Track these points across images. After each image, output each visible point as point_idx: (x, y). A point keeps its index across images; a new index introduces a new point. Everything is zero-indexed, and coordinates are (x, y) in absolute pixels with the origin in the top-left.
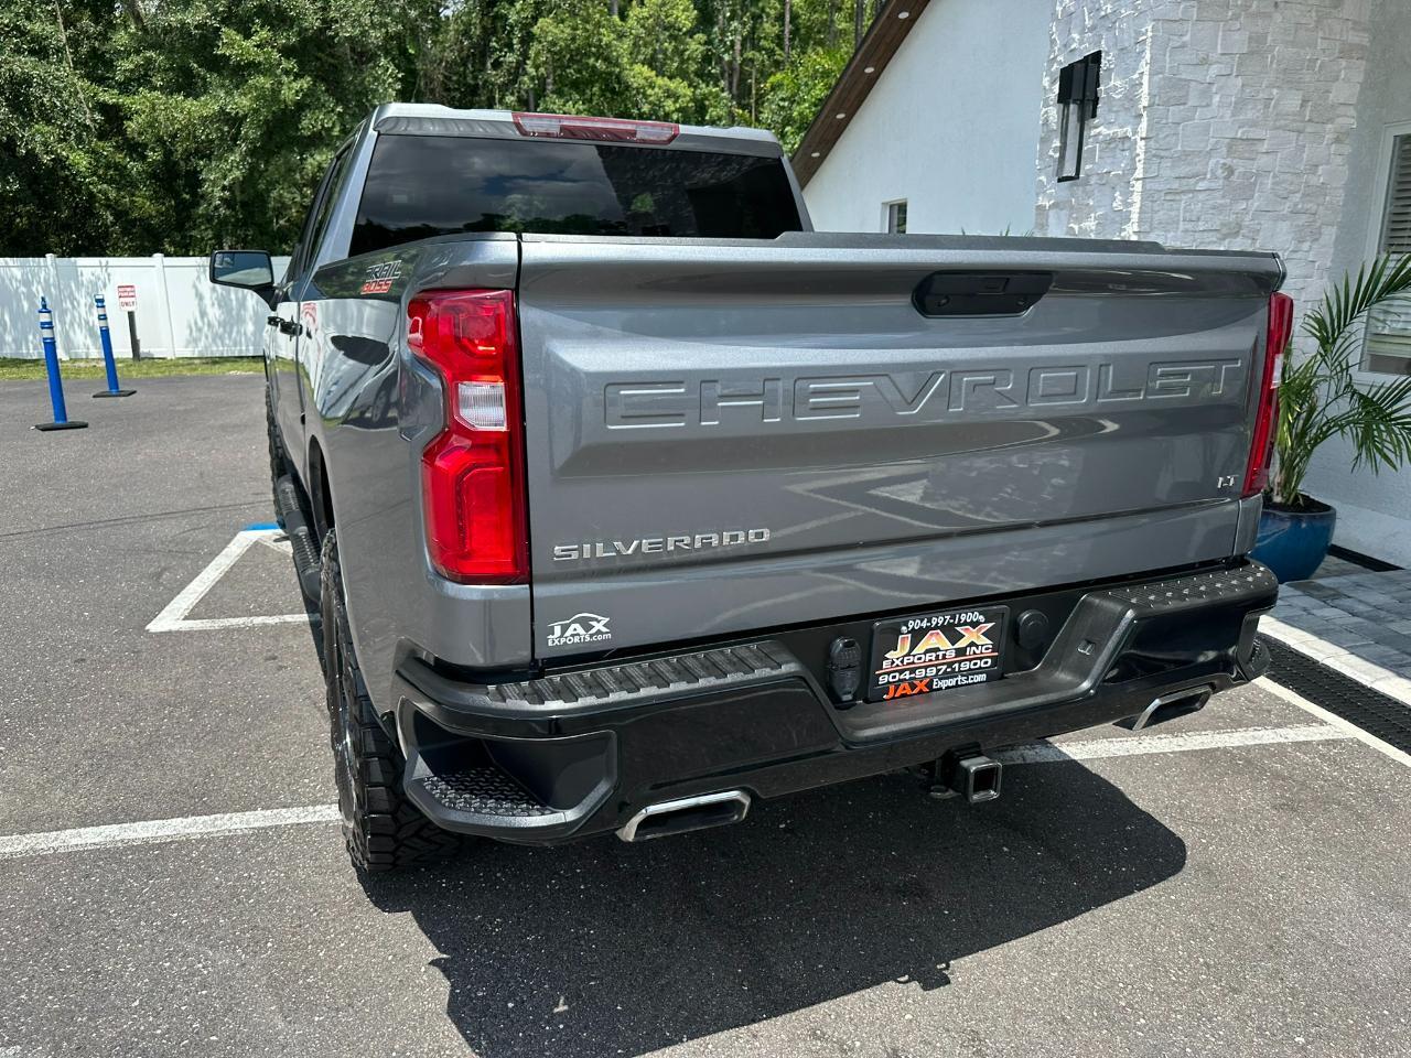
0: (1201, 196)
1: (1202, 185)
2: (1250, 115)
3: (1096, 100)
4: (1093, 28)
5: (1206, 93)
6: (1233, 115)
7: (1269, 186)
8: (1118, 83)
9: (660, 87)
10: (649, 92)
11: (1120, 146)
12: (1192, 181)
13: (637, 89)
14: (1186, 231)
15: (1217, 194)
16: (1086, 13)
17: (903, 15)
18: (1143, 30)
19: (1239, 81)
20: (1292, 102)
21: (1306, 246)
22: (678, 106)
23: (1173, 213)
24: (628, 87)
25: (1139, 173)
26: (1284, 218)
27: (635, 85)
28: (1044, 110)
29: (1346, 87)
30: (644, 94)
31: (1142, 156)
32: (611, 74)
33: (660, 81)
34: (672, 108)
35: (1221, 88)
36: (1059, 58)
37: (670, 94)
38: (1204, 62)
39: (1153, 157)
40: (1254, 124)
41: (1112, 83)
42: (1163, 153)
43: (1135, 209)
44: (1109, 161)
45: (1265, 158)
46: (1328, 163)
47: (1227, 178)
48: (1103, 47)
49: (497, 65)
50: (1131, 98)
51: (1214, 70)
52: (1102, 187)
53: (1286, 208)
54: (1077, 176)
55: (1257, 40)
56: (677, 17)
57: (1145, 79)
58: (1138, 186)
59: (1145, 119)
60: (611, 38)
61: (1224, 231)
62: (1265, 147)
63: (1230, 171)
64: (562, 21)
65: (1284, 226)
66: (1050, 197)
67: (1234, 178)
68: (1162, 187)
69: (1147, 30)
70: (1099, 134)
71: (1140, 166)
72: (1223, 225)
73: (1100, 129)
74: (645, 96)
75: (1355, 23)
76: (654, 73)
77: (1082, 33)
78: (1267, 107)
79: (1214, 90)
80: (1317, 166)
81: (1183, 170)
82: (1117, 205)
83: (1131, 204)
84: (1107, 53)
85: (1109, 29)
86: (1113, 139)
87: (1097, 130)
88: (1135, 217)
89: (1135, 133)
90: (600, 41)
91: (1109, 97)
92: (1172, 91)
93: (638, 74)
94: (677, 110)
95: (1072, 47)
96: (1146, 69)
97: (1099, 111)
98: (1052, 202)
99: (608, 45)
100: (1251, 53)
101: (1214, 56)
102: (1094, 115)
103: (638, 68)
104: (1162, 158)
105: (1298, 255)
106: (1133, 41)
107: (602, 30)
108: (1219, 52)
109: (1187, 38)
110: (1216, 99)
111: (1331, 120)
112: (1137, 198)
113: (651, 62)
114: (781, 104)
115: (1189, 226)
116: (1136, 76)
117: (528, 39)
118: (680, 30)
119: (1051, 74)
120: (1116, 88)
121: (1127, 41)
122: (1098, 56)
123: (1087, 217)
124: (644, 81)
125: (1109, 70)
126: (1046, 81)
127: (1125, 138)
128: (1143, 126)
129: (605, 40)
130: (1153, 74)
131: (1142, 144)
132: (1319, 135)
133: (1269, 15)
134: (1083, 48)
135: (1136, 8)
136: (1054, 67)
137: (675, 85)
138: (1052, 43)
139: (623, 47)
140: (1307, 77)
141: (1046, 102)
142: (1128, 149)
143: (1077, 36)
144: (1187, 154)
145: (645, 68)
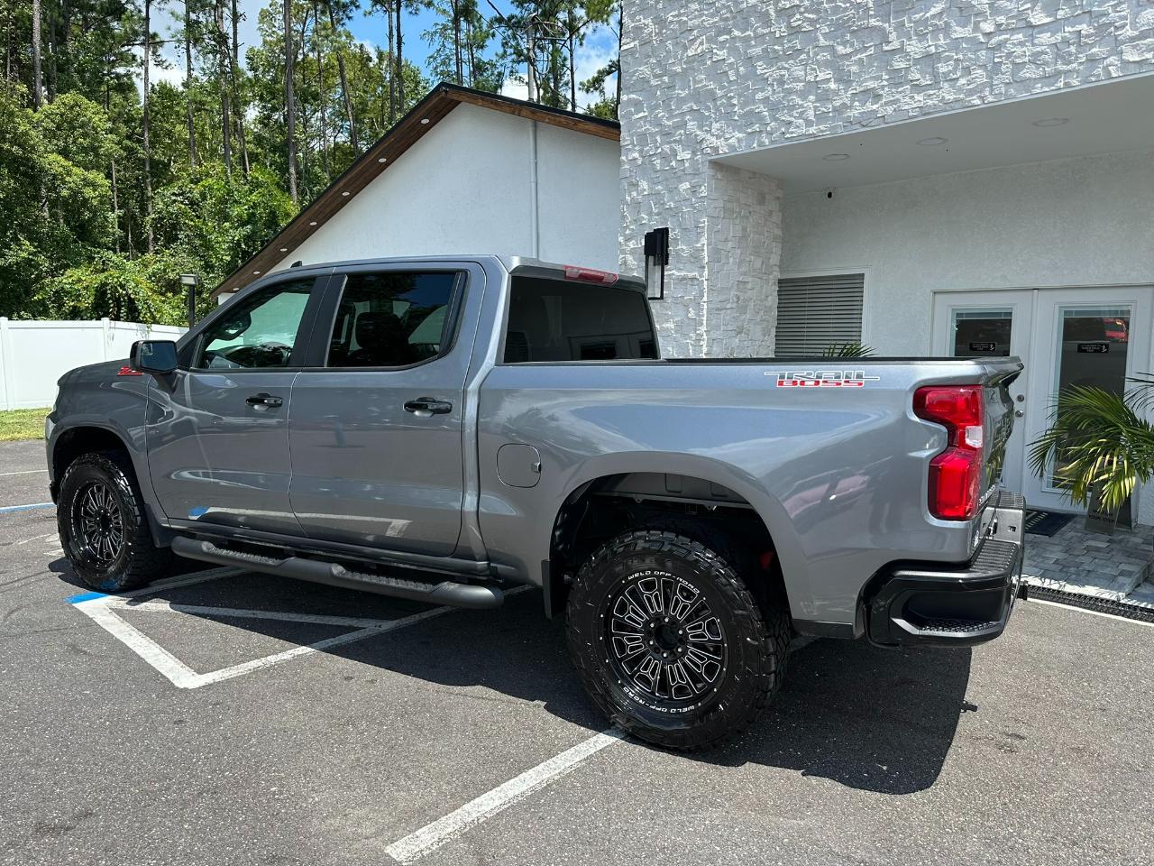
0: (729, 312)
1: (728, 306)
2: (743, 269)
3: (667, 255)
4: (658, 214)
5: (727, 257)
6: (738, 269)
7: (752, 307)
8: (684, 247)
9: (76, 175)
10: (67, 179)
11: (690, 282)
12: (725, 303)
13: (54, 175)
14: (724, 330)
15: (735, 311)
16: (652, 204)
17: (382, 160)
18: (701, 220)
19: (739, 251)
20: (758, 264)
21: (767, 337)
22: (97, 193)
23: (718, 321)
24: (44, 173)
25: (705, 299)
26: (758, 324)
27: (53, 171)
28: (621, 256)
29: (775, 259)
30: (62, 179)
31: (706, 289)
32: (27, 159)
33: (75, 170)
34: (92, 195)
35: (733, 254)
37: (87, 183)
38: (726, 240)
39: (711, 290)
40: (745, 274)
41: (680, 247)
42: (714, 288)
43: (704, 318)
44: (681, 290)
45: (750, 292)
46: (771, 295)
47: (737, 302)
48: (670, 226)
50: (695, 257)
51: (730, 244)
52: (677, 305)
53: (758, 319)
54: (662, 297)
55: (744, 229)
56: (90, 118)
57: (705, 248)
58: (705, 306)
59: (706, 269)
60: (27, 128)
61: (738, 331)
62: (749, 286)
63: (738, 298)
65: (758, 328)
67: (740, 302)
68: (714, 306)
69: (704, 221)
70: (673, 274)
71: (705, 294)
72: (737, 327)
73: (672, 271)
74: (64, 183)
75: (777, 224)
76: (70, 163)
77: (650, 214)
78: (750, 265)
79: (730, 255)
80: (767, 297)
81: (722, 298)
82: (692, 314)
83: (703, 316)
84: (673, 230)
85: (673, 216)
86: (684, 278)
87: (670, 272)
88: (704, 322)
89: (701, 276)
90: (16, 129)
91: (678, 254)
92: (716, 254)
93: (53, 162)
94: (96, 197)
95: (643, 223)
96: (706, 242)
97: (670, 262)
99: (26, 133)
100: (743, 236)
101: (729, 237)
102: (667, 264)
103: (52, 156)
104: (714, 290)
105: (763, 343)
106: (693, 226)
107: (17, 120)
108: (732, 235)
109: (720, 227)
110: (731, 260)
111: (771, 272)
112: (705, 312)
113: (64, 153)
114: (173, 198)
115: (725, 328)
116: (699, 245)
118: (93, 129)
119: (625, 236)
120: (683, 250)
121: (689, 224)
122: (665, 231)
123: (667, 321)
124: (61, 169)
125: (675, 239)
126: (621, 239)
127: (694, 279)
128: (706, 272)
129: (21, 128)
130: (708, 245)
131: (706, 282)
132: (767, 281)
133: (748, 218)
134: (655, 224)
135: (695, 208)
136: (628, 232)
137: (92, 175)
138: (624, 217)
139: (36, 136)
140: (763, 251)
141: (623, 252)
142: (698, 285)
143: (646, 217)
144: (722, 288)
145: (60, 158)
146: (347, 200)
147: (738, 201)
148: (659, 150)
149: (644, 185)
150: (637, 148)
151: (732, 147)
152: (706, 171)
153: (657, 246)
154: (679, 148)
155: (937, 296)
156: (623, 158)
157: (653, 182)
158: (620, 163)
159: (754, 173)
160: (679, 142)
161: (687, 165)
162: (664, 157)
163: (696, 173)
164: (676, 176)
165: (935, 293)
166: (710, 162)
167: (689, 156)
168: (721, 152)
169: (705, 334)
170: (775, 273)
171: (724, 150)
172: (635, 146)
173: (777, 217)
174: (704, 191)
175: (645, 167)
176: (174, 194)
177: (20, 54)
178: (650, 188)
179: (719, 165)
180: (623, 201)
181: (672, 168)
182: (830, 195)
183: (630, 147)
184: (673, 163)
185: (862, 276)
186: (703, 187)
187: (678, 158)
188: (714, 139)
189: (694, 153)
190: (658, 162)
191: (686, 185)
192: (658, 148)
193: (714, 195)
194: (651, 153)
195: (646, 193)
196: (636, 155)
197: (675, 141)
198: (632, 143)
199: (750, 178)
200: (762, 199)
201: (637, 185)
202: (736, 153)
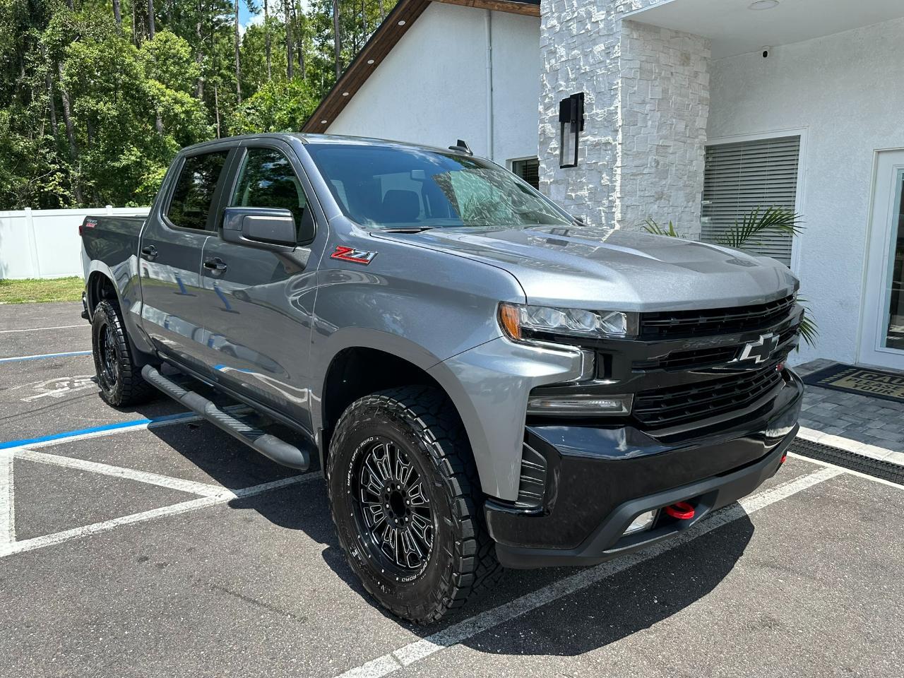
0: (646, 177)
1: (646, 171)
2: (664, 132)
3: (583, 121)
4: (575, 79)
5: (645, 120)
6: (658, 132)
7: (674, 172)
8: (599, 111)
9: (168, 95)
10: (162, 98)
11: (604, 148)
12: (642, 168)
13: (153, 96)
14: (640, 196)
15: (654, 176)
16: (569, 71)
17: (371, 62)
18: (615, 82)
19: (659, 114)
20: (681, 126)
21: (691, 203)
22: (184, 109)
23: (634, 186)
24: (145, 94)
25: (619, 163)
26: (680, 189)
27: (152, 93)
28: (541, 125)
29: (701, 122)
30: (159, 99)
31: (620, 154)
32: (133, 84)
33: (168, 91)
34: (180, 110)
35: (651, 117)
36: (550, 95)
37: (176, 101)
38: (644, 102)
39: (625, 154)
40: (665, 138)
41: (594, 111)
42: (629, 153)
43: (618, 184)
44: (595, 156)
45: (672, 157)
46: (696, 160)
47: (656, 167)
48: (585, 90)
49: (30, 72)
50: (609, 119)
51: (648, 107)
52: (591, 172)
53: (681, 184)
54: (575, 165)
55: (665, 91)
56: (178, 51)
57: (619, 110)
58: (619, 171)
59: (620, 133)
60: (131, 60)
61: (657, 196)
62: (671, 150)
63: (658, 163)
64: (91, 45)
65: (681, 193)
66: (550, 177)
67: (659, 167)
68: (629, 172)
69: (618, 83)
70: (587, 140)
71: (619, 159)
72: (656, 192)
74: (160, 102)
75: (703, 86)
76: (164, 86)
77: (567, 80)
78: (671, 128)
79: (648, 118)
80: (692, 161)
81: (637, 162)
83: (616, 181)
84: (589, 94)
85: (588, 81)
86: (598, 144)
87: (586, 138)
88: (618, 189)
89: (615, 140)
90: (124, 61)
91: (593, 120)
92: (632, 117)
93: (152, 86)
94: (183, 112)
95: (561, 89)
96: (619, 105)
97: (585, 127)
98: (552, 180)
99: (130, 65)
100: (662, 99)
101: (647, 100)
102: (582, 130)
103: (152, 82)
104: (628, 155)
105: (687, 209)
106: (607, 88)
107: (124, 54)
108: (650, 97)
109: (636, 89)
110: (650, 123)
111: (697, 137)
112: (618, 178)
113: (159, 79)
114: (248, 111)
115: (642, 193)
116: (612, 108)
117: (58, 57)
118: (181, 58)
119: (545, 105)
120: (597, 114)
121: (603, 88)
122: (582, 95)
123: (581, 189)
124: (157, 91)
125: (590, 104)
126: (541, 108)
127: (608, 143)
128: (620, 137)
129: (127, 61)
130: (623, 107)
131: (619, 147)
132: (693, 144)
133: (669, 79)
134: (570, 90)
135: (609, 70)
136: (547, 100)
137: (180, 95)
138: (544, 86)
139: (140, 67)
140: (686, 113)
141: (542, 121)
142: (610, 150)
143: (563, 83)
144: (639, 153)
145: (157, 82)
146: (348, 100)
147: (657, 61)
148: (576, 14)
149: (562, 51)
150: (556, 15)
151: (645, 2)
152: (619, 29)
153: (572, 112)
154: (593, 9)
155: (882, 156)
156: (543, 27)
157: (570, 48)
158: (539, 32)
159: (677, 32)
160: (594, 3)
161: (601, 26)
162: (581, 21)
163: (610, 34)
164: (589, 39)
165: (879, 152)
166: (624, 20)
167: (603, 17)
168: (634, 8)
169: (618, 201)
170: (700, 137)
171: (637, 6)
172: (553, 13)
173: (704, 79)
174: (617, 51)
175: (563, 34)
176: (249, 109)
177: (144, 8)
178: (568, 54)
179: (633, 23)
180: (543, 70)
181: (588, 31)
182: (765, 54)
183: (549, 14)
184: (589, 26)
185: (797, 139)
186: (616, 47)
187: (593, 20)
189: (608, 13)
190: (574, 27)
191: (600, 47)
192: (574, 12)
193: (629, 56)
194: (568, 18)
195: (563, 59)
196: (555, 22)
197: (590, 4)
198: (551, 11)
199: (672, 37)
200: (686, 60)
201: (555, 52)
202: (649, 7)
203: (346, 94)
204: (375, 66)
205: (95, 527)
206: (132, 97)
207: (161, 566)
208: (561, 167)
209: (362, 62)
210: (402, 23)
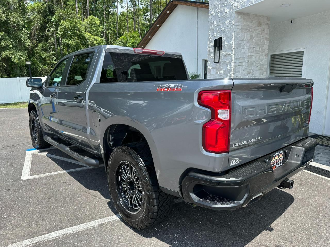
0: (244, 66)
1: (244, 64)
2: (251, 50)
3: (222, 47)
4: (219, 32)
5: (243, 46)
6: (248, 50)
7: (255, 64)
8: (227, 44)
9: (92, 38)
10: (90, 39)
11: (228, 56)
12: (242, 63)
13: (87, 38)
14: (241, 73)
15: (246, 66)
16: (218, 29)
17: (158, 26)
18: (232, 33)
19: (249, 44)
20: (258, 48)
21: (261, 76)
22: (97, 42)
23: (239, 70)
24: (85, 38)
25: (233, 62)
27: (87, 37)
28: (208, 48)
29: (266, 47)
30: (89, 39)
31: (233, 58)
32: (80, 34)
33: (92, 36)
34: (96, 43)
35: (246, 45)
36: (211, 38)
37: (95, 40)
38: (243, 40)
39: (236, 58)
40: (252, 52)
41: (225, 44)
42: (237, 58)
43: (233, 69)
44: (226, 59)
45: (254, 59)
46: (264, 60)
47: (248, 63)
48: (222, 36)
49: (48, 31)
50: (230, 47)
51: (245, 42)
52: (224, 64)
53: (258, 69)
54: (219, 62)
55: (251, 36)
56: (96, 22)
57: (233, 43)
58: (233, 64)
59: (234, 51)
60: (80, 26)
61: (248, 73)
62: (254, 57)
63: (248, 61)
64: (67, 21)
65: (258, 72)
66: (211, 66)
67: (249, 63)
68: (237, 64)
69: (233, 34)
70: (223, 53)
71: (233, 60)
73: (223, 52)
74: (89, 40)
75: (267, 34)
76: (91, 35)
77: (217, 33)
78: (254, 49)
79: (245, 46)
80: (262, 61)
81: (240, 61)
82: (228, 68)
83: (232, 68)
84: (224, 38)
85: (223, 33)
86: (226, 55)
87: (222, 53)
88: (233, 70)
89: (232, 54)
90: (77, 26)
91: (225, 46)
92: (238, 46)
93: (87, 35)
94: (97, 43)
95: (215, 36)
96: (233, 41)
97: (222, 49)
98: (212, 67)
99: (80, 28)
100: (250, 39)
101: (244, 39)
102: (221, 50)
103: (87, 33)
104: (237, 59)
106: (230, 35)
107: (78, 24)
108: (245, 38)
109: (240, 35)
110: (245, 47)
111: (264, 52)
112: (233, 66)
113: (90, 32)
114: (119, 43)
115: (242, 72)
116: (231, 42)
117: (57, 25)
118: (96, 25)
119: (209, 41)
120: (226, 44)
121: (228, 35)
122: (221, 38)
123: (221, 70)
124: (89, 36)
125: (224, 41)
126: (208, 42)
127: (229, 55)
128: (233, 52)
129: (79, 26)
130: (235, 42)
131: (233, 56)
132: (262, 55)
133: (253, 32)
134: (217, 36)
135: (230, 29)
136: (210, 40)
137: (96, 37)
138: (209, 35)
139: (83, 28)
140: (260, 44)
141: (209, 47)
142: (230, 57)
143: (216, 34)
144: (241, 58)
145: (89, 33)
146: (150, 39)
147: (249, 25)
148: (220, 10)
149: (215, 23)
150: (214, 10)
151: (242, 6)
152: (234, 15)
153: (218, 44)
154: (225, 8)
156: (209, 14)
157: (218, 22)
158: (208, 16)
159: (256, 15)
160: (226, 6)
161: (228, 14)
162: (222, 12)
163: (231, 17)
164: (224, 18)
166: (235, 12)
167: (229, 11)
168: (238, 8)
169: (233, 74)
170: (266, 52)
171: (240, 7)
172: (213, 9)
173: (267, 31)
174: (233, 22)
175: (216, 17)
176: (120, 42)
177: (86, 7)
178: (217, 24)
179: (239, 13)
180: (209, 29)
181: (224, 16)
182: (291, 22)
183: (211, 10)
184: (224, 14)
185: (303, 52)
186: (233, 21)
187: (225, 12)
188: (236, 3)
189: (230, 9)
190: (219, 14)
191: (228, 21)
192: (219, 9)
193: (237, 24)
194: (217, 11)
195: (216, 25)
196: (213, 13)
197: (225, 6)
198: (212, 9)
199: (254, 17)
200: (260, 24)
201: (213, 23)
202: (243, 7)
203: (150, 37)
204: (159, 27)
205: (52, 173)
206: (81, 38)
207: (69, 185)
208: (214, 63)
209: (155, 26)
210: (168, 12)
